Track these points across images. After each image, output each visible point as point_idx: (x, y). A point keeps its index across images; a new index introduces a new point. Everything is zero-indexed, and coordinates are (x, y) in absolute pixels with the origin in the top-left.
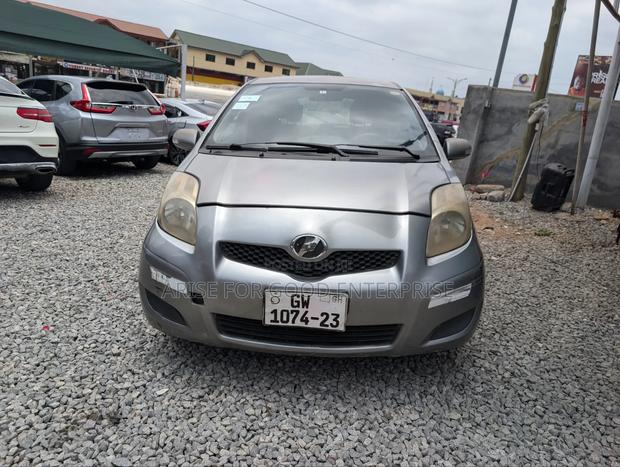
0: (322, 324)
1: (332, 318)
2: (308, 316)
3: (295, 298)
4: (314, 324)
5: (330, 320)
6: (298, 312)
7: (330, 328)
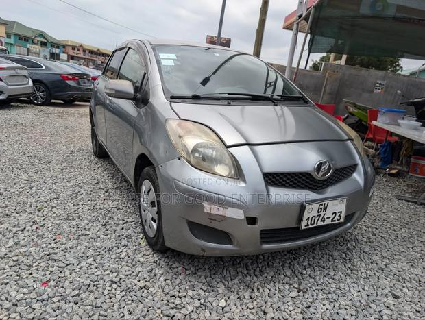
0: (332, 220)
1: (338, 214)
2: (325, 217)
3: (321, 206)
4: (328, 222)
5: (337, 217)
6: (320, 215)
7: (336, 222)
